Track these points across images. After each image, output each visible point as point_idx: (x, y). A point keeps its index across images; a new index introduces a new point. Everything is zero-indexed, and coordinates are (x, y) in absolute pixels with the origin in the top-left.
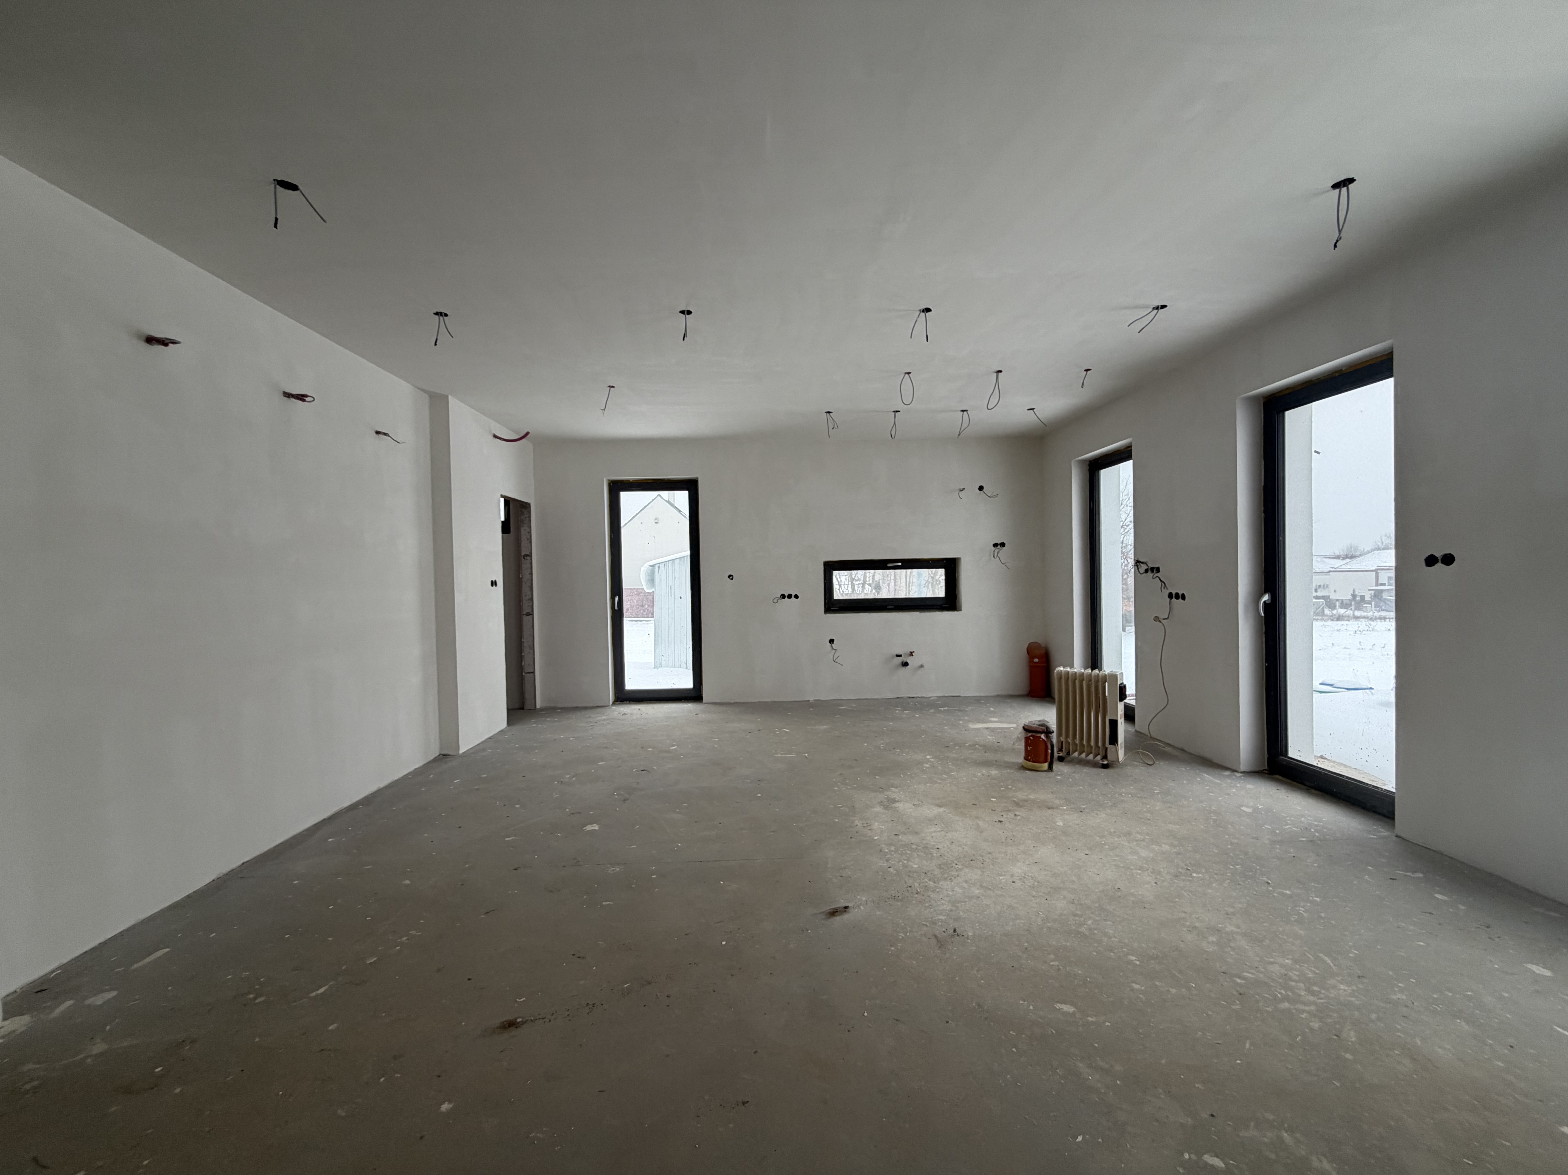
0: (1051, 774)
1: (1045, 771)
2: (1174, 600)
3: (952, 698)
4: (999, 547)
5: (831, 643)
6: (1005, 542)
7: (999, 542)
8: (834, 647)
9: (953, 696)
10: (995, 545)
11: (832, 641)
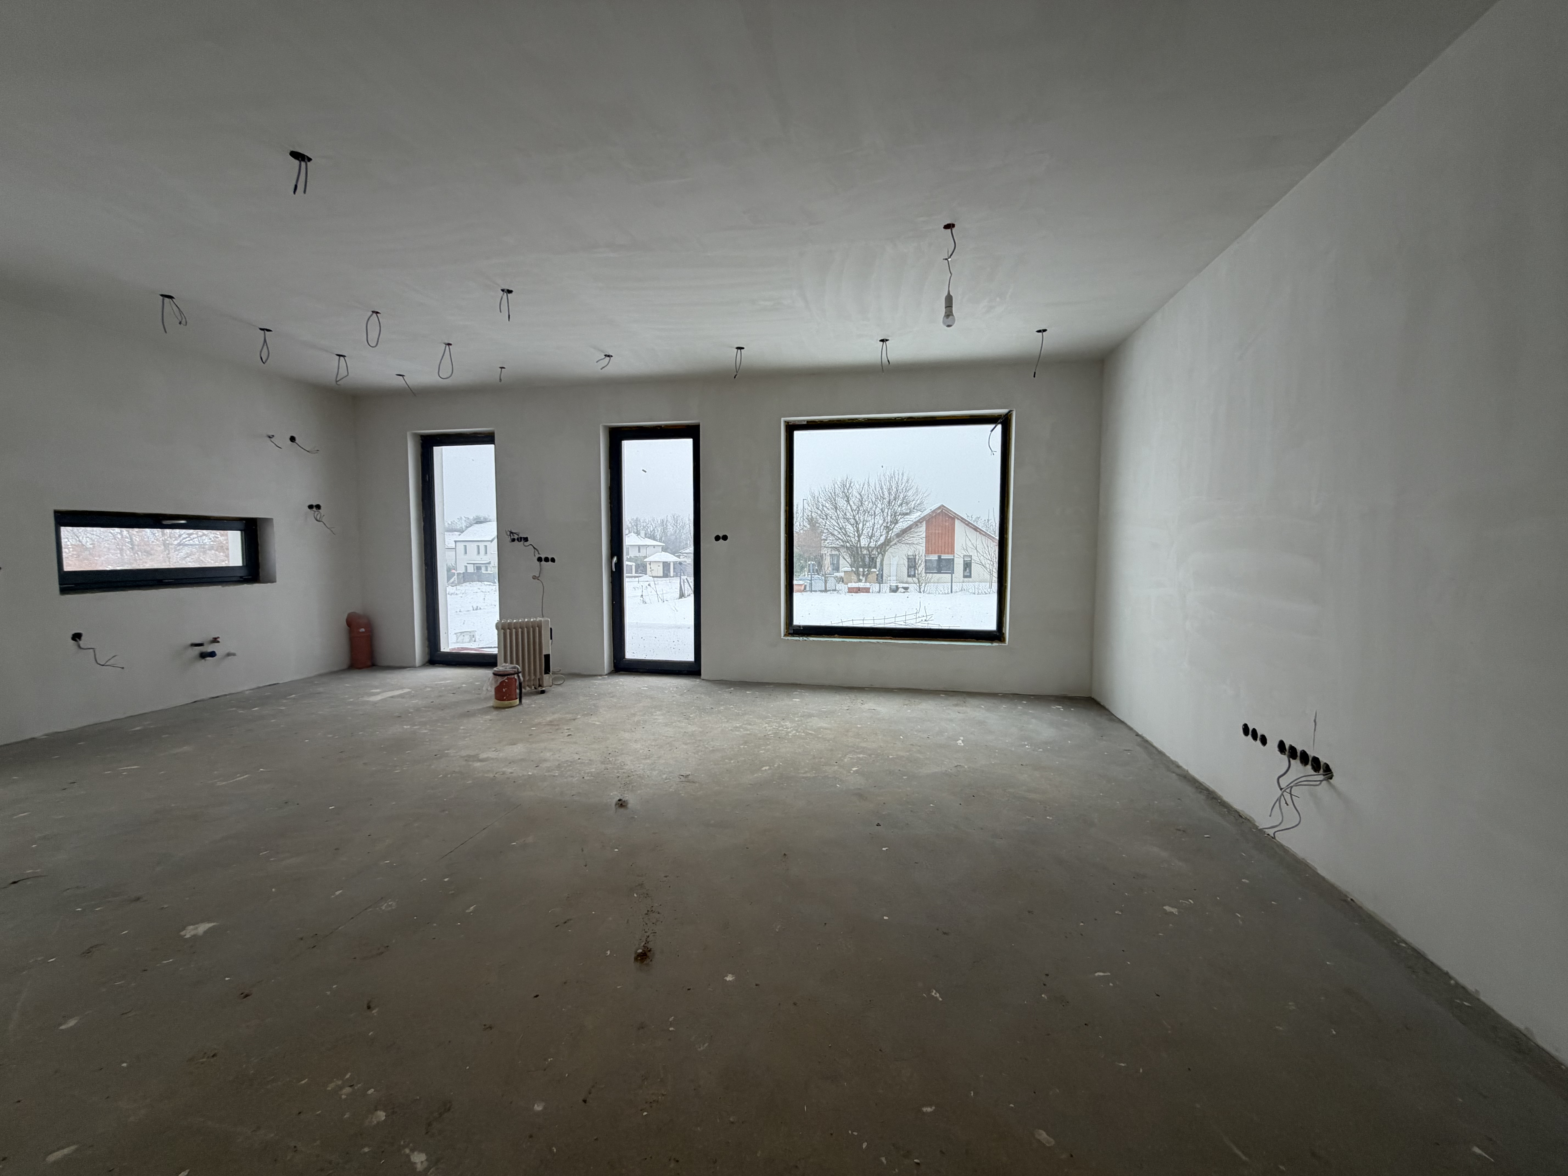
0: (520, 707)
1: (518, 705)
2: (543, 562)
3: (269, 687)
4: (314, 509)
5: (76, 640)
6: (321, 505)
7: (314, 504)
8: (82, 646)
9: (270, 685)
10: (311, 507)
11: (77, 637)
